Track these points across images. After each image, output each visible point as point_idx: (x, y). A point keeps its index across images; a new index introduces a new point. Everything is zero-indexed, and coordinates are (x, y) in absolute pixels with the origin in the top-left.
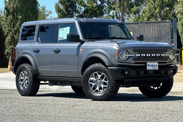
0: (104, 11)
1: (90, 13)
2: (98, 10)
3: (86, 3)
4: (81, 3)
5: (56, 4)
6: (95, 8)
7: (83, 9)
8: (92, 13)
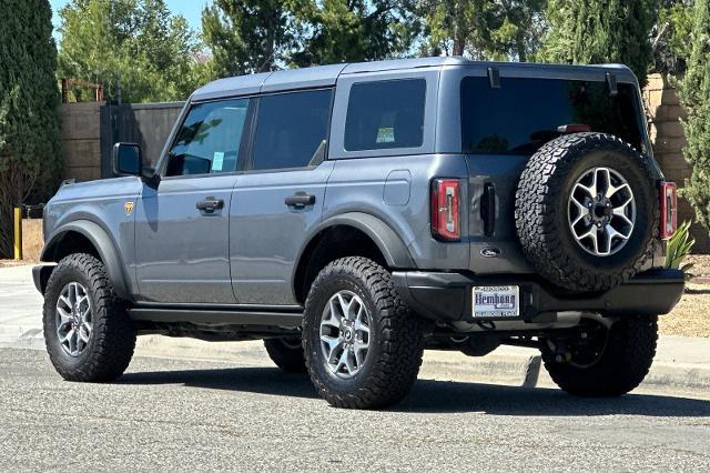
0: (390, 40)
1: (335, 45)
2: (366, 34)
3: (320, 7)
4: (298, 7)
5: (207, 9)
6: (356, 26)
7: (310, 31)
8: (340, 47)
